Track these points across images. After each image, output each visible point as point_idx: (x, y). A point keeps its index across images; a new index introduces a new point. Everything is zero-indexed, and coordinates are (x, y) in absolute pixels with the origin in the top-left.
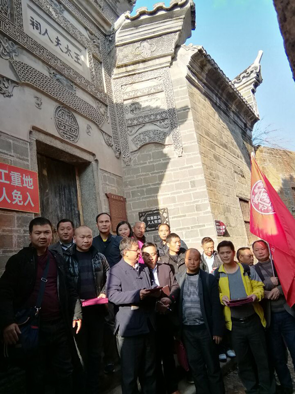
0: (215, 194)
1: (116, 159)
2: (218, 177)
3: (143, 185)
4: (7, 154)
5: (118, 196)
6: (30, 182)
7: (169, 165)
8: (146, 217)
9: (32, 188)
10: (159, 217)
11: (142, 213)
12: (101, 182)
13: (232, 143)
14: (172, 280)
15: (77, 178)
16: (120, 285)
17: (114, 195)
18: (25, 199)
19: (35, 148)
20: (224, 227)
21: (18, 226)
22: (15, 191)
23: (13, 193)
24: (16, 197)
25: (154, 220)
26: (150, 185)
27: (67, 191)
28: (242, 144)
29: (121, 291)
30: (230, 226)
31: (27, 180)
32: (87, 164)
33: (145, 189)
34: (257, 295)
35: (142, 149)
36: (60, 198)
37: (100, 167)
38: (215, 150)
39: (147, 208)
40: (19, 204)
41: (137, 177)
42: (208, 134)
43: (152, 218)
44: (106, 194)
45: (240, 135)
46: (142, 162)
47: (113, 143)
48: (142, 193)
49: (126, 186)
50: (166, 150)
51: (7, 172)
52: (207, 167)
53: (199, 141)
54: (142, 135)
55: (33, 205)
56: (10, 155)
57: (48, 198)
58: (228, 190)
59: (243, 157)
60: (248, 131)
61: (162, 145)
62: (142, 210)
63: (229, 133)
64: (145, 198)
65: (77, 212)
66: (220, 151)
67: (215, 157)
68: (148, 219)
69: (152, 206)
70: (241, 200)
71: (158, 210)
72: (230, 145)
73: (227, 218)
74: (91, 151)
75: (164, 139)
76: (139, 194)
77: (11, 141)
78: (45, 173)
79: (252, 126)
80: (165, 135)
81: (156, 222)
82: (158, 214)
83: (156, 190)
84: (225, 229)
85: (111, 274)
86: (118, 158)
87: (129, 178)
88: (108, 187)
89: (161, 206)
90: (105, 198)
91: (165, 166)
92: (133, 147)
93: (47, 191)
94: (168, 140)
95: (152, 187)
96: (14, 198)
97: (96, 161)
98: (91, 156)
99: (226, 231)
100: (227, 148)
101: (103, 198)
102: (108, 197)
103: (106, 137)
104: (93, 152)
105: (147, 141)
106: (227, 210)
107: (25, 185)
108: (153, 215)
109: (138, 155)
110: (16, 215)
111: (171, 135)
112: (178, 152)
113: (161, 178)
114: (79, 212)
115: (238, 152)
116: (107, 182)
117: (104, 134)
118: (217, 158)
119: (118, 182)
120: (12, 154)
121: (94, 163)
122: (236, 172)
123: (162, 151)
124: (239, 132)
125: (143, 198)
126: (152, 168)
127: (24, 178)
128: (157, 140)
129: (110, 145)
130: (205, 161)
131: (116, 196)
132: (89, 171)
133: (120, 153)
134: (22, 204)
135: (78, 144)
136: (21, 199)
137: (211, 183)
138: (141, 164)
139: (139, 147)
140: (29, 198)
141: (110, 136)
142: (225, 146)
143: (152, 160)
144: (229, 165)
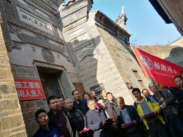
0: (122, 71)
1: (73, 67)
2: (121, 63)
3: (89, 75)
4: (25, 75)
5: (79, 83)
6: (38, 85)
7: (98, 63)
8: (94, 89)
9: (39, 87)
10: (99, 88)
11: (91, 88)
12: (69, 78)
13: (123, 48)
14: (115, 113)
15: (58, 79)
16: (92, 121)
17: (77, 83)
18: (37, 93)
19: (36, 69)
20: (130, 85)
21: (37, 107)
22: (32, 90)
23: (32, 92)
24: (33, 93)
25: (98, 90)
26: (91, 74)
27: (55, 86)
28: (127, 47)
29: (93, 124)
30: (133, 84)
31: (36, 84)
32: (61, 72)
33: (90, 77)
34: (156, 110)
35: (84, 59)
36: (53, 90)
37: (67, 71)
38: (116, 52)
39: (93, 85)
40: (35, 96)
41: (85, 72)
42: (111, 46)
43: (96, 89)
44: (73, 83)
45: (125, 44)
46: (85, 65)
47: (70, 60)
48: (89, 79)
49: (81, 77)
50: (95, 57)
51: (27, 83)
52: (115, 60)
53: (108, 50)
54: (82, 53)
55: (42, 95)
56: (27, 75)
57: (47, 92)
58: (127, 68)
59: (129, 53)
60: (128, 41)
61: (93, 55)
62: (91, 86)
63: (120, 44)
64: (91, 80)
65: (62, 95)
66: (118, 52)
67: (117, 55)
68: (95, 90)
69: (95, 83)
70: (134, 71)
71: (98, 84)
72: (122, 49)
73: (130, 80)
74: (61, 65)
75: (93, 52)
76: (88, 80)
77: (25, 68)
78: (43, 80)
79: (129, 39)
80: (93, 50)
81: (99, 90)
82: (99, 86)
83: (95, 76)
84: (131, 85)
85: (86, 117)
86: (74, 66)
87: (81, 73)
88: (73, 80)
89: (99, 82)
90: (73, 85)
91: (96, 64)
92: (80, 59)
93: (46, 88)
94: (94, 52)
95: (93, 75)
96: (32, 94)
97: (65, 69)
98: (62, 68)
99: (131, 86)
100: (121, 50)
101: (72, 85)
102: (74, 84)
103: (66, 58)
104: (63, 66)
105: (85, 55)
106: (129, 77)
107: (36, 87)
108: (97, 87)
109: (83, 62)
110: (35, 102)
111: (95, 50)
112: (100, 56)
113: (96, 70)
114: (63, 94)
115: (126, 51)
116: (72, 78)
117: (66, 57)
118: (118, 55)
119: (77, 77)
120: (27, 74)
121: (64, 70)
122: (128, 60)
123: (93, 58)
124: (123, 42)
125: (90, 81)
126: (91, 66)
127: (35, 84)
128: (89, 53)
129: (69, 61)
130: (113, 57)
131: (78, 83)
132: (63, 75)
133: (75, 64)
134: (36, 96)
135: (55, 64)
136: (36, 94)
137: (119, 66)
138: (85, 66)
139: (82, 59)
140: (39, 92)
141: (68, 57)
142: (120, 49)
143: (89, 63)
144: (124, 57)
